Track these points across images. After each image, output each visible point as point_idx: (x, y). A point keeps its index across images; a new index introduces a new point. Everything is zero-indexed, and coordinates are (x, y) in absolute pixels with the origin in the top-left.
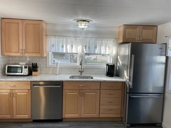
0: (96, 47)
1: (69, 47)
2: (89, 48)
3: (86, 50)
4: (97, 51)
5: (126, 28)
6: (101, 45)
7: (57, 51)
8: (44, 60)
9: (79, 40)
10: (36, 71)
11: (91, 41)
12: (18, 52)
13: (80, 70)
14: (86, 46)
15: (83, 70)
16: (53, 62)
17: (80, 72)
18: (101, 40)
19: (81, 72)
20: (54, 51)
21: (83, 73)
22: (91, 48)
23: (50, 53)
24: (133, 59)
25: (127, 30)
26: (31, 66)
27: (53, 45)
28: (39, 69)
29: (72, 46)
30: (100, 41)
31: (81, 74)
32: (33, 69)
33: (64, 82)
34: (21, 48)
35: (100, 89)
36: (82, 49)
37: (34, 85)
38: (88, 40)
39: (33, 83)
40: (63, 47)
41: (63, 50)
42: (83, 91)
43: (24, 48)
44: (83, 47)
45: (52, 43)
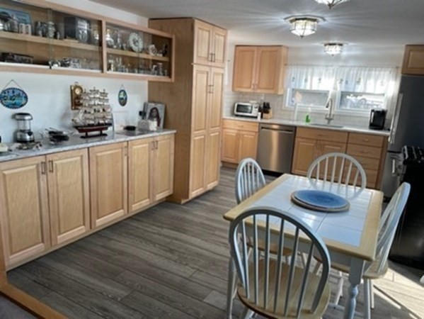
0: (358, 82)
1: (315, 79)
2: (347, 82)
3: (341, 87)
4: (359, 89)
5: (410, 51)
6: (369, 76)
7: (297, 88)
8: (280, 99)
9: (331, 71)
10: (267, 112)
11: (352, 72)
12: (250, 87)
13: (328, 117)
14: (342, 80)
15: (332, 117)
16: (291, 103)
17: (327, 119)
18: (369, 70)
19: (329, 120)
20: (293, 87)
21: (332, 122)
22: (349, 82)
23: (289, 90)
25: (411, 53)
26: (262, 106)
27: (294, 78)
28: (271, 111)
29: (320, 80)
30: (366, 72)
31: (329, 123)
32: (265, 109)
33: (298, 129)
34: (253, 82)
35: (347, 143)
36: (335, 84)
37: (262, 128)
38: (347, 70)
39: (263, 126)
40: (306, 80)
41: (305, 86)
42: (322, 142)
43: (257, 82)
44: (336, 80)
45: (293, 76)
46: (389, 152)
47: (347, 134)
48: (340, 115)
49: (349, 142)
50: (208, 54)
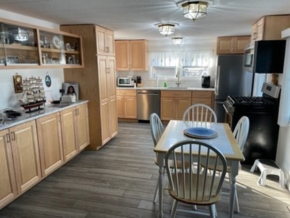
0: (193, 60)
1: (167, 60)
2: (186, 61)
3: (183, 63)
4: (194, 64)
5: (220, 40)
6: (198, 57)
7: (157, 65)
8: (146, 73)
9: (176, 55)
10: (140, 83)
11: (188, 55)
12: (127, 67)
13: (177, 82)
14: (183, 60)
15: (180, 82)
16: (153, 76)
17: (177, 84)
18: (198, 53)
19: (178, 84)
20: (154, 65)
21: (180, 85)
22: (187, 60)
23: (151, 67)
24: (219, 69)
25: (221, 42)
26: (136, 79)
27: (154, 60)
28: (142, 81)
29: (170, 60)
30: (197, 54)
31: (178, 86)
32: (138, 81)
33: (161, 92)
34: (129, 64)
35: (192, 98)
36: (180, 63)
37: (139, 93)
38: (185, 53)
39: (138, 91)
40: (162, 61)
41: (162, 64)
42: (177, 99)
43: (131, 64)
44: (180, 60)
45: (153, 59)
46: (216, 100)
47: (191, 92)
48: (184, 81)
49: (193, 96)
50: (105, 48)
